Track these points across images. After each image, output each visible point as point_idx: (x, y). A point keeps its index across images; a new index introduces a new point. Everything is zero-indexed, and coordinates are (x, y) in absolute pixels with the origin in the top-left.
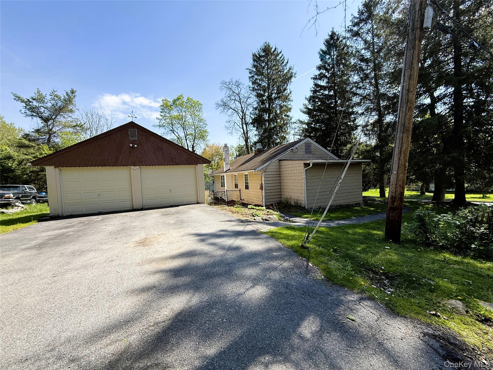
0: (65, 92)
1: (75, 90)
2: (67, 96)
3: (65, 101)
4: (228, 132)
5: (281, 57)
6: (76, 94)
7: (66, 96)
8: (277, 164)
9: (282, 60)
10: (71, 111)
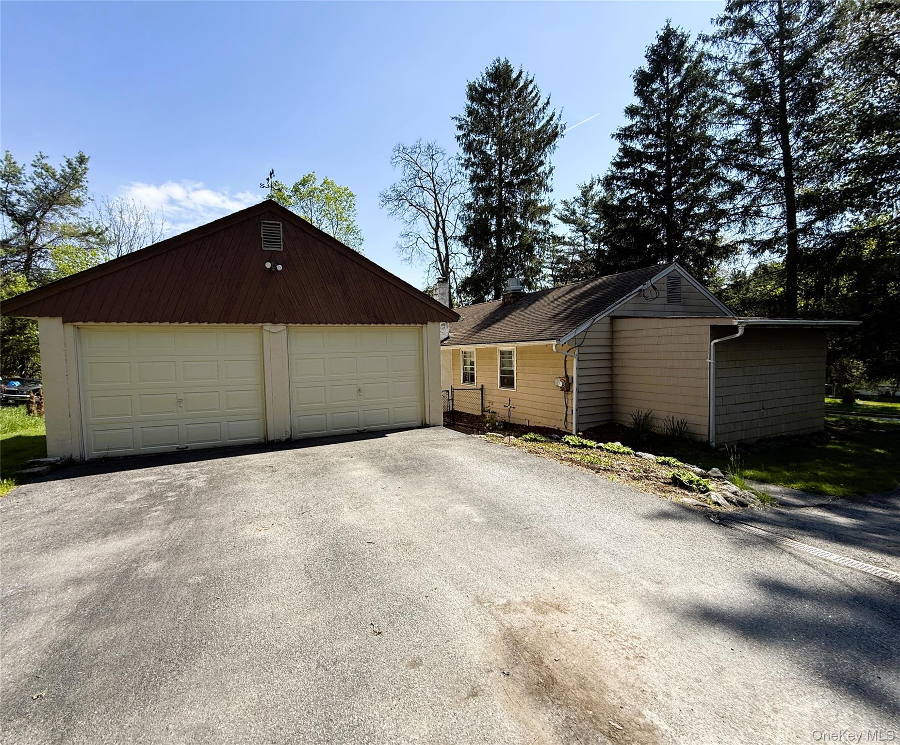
0: (66, 160)
1: (87, 157)
2: (70, 168)
3: (65, 179)
4: (402, 257)
5: (532, 92)
6: (88, 165)
7: (68, 170)
8: (606, 327)
9: (534, 98)
10: (78, 202)
